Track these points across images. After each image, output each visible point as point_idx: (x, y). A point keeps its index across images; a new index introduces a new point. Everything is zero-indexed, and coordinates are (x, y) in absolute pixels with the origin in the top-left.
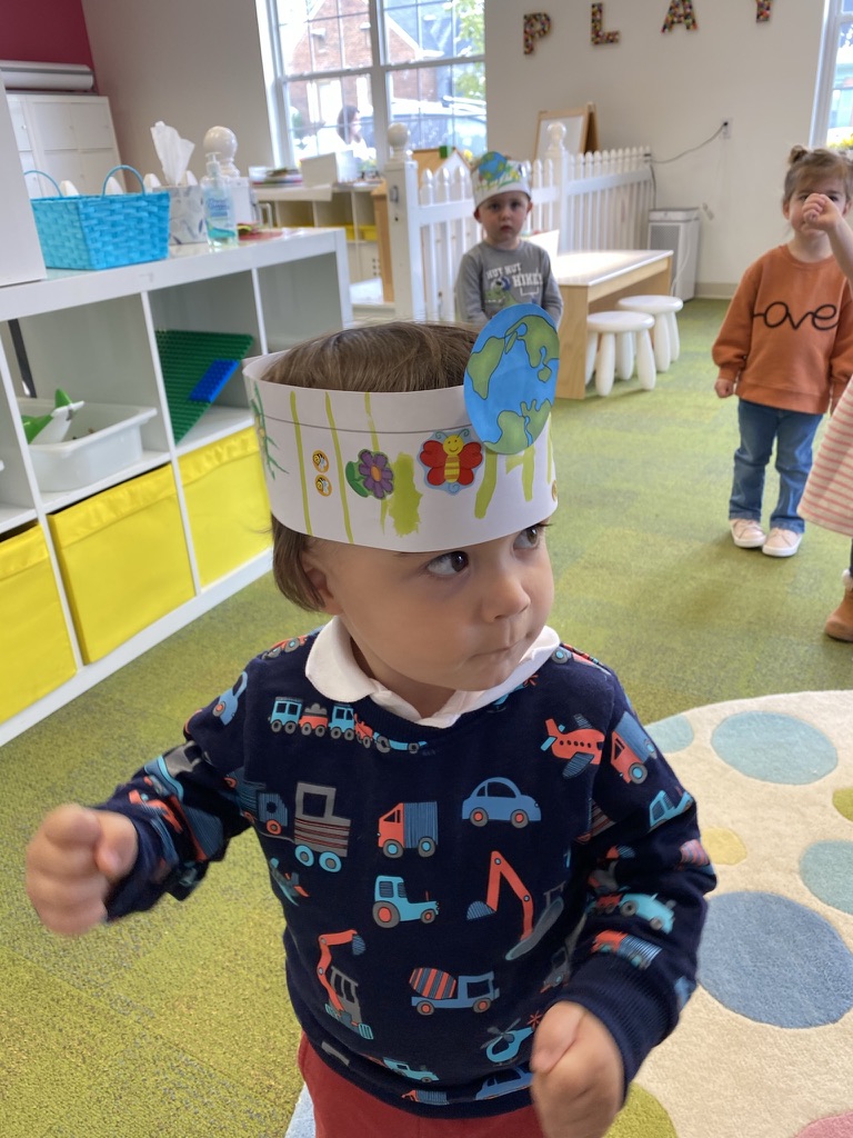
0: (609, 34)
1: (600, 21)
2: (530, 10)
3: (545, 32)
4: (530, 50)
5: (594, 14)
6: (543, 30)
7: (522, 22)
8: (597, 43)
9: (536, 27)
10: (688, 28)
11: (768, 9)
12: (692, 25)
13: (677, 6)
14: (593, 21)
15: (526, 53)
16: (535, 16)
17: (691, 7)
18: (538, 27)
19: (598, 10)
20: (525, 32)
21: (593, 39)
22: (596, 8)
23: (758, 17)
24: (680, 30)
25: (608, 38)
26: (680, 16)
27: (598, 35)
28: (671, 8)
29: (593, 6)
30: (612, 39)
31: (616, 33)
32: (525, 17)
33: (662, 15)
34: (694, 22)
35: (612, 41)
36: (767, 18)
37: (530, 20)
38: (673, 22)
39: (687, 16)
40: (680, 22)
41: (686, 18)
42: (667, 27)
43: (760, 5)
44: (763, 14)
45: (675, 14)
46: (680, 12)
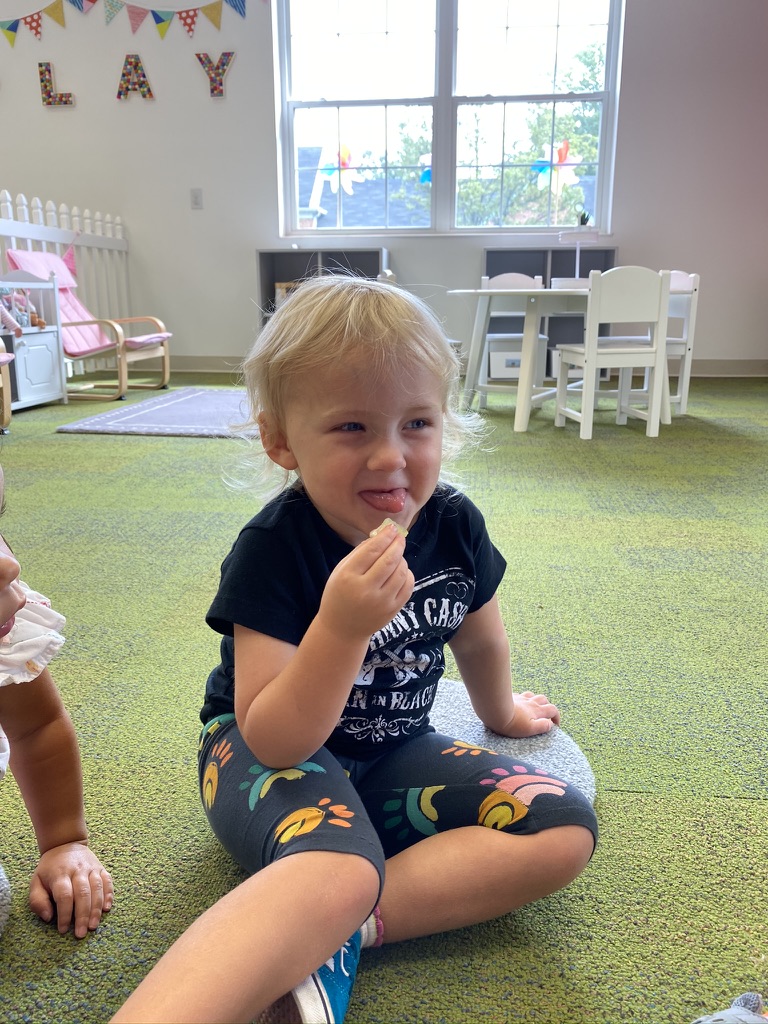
0: (62, 96)
1: (49, 81)
5: (41, 73)
8: (49, 103)
10: (144, 96)
11: (221, 84)
12: (148, 94)
13: (129, 74)
14: (42, 81)
17: (144, 76)
19: (45, 70)
21: (44, 100)
22: (44, 68)
23: (212, 91)
24: (136, 98)
25: (61, 100)
26: (135, 84)
27: (50, 96)
28: (124, 75)
29: (40, 65)
30: (65, 100)
31: (69, 95)
33: (115, 81)
34: (149, 90)
35: (66, 103)
36: (221, 92)
38: (128, 89)
39: (142, 84)
40: (135, 90)
41: (141, 86)
42: (122, 93)
43: (212, 80)
44: (216, 89)
45: (128, 81)
46: (134, 80)
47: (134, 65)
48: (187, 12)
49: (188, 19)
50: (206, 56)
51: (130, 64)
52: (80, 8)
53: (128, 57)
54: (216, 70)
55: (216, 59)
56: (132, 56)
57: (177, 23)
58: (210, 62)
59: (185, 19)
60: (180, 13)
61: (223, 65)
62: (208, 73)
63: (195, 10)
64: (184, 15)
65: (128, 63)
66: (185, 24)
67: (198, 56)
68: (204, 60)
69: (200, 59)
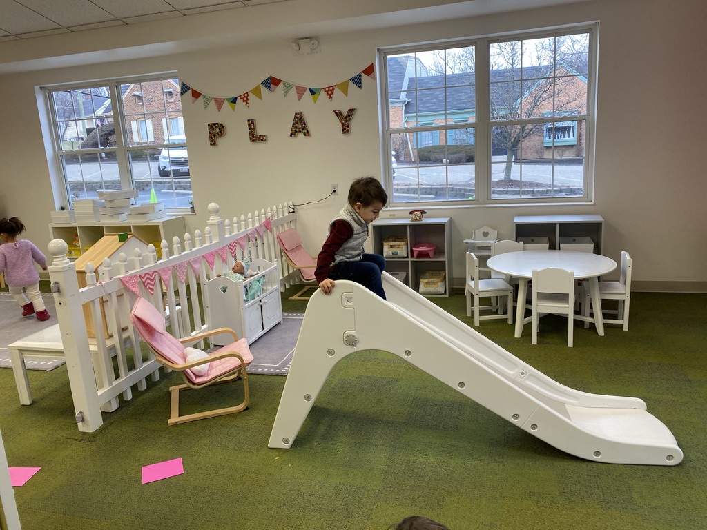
0: (260, 136)
1: (253, 129)
2: (211, 122)
3: (222, 134)
4: (213, 143)
5: (249, 125)
6: (221, 132)
7: (207, 127)
8: (253, 141)
9: (216, 132)
10: (305, 135)
11: (348, 126)
12: (307, 133)
13: (297, 123)
14: (249, 129)
15: (211, 144)
16: (214, 124)
17: (305, 124)
18: (218, 130)
19: (251, 124)
20: (210, 133)
21: (250, 139)
22: (251, 122)
23: (343, 130)
24: (300, 136)
25: (259, 139)
26: (300, 128)
27: (254, 137)
28: (294, 124)
29: (249, 121)
30: (262, 139)
31: (264, 136)
32: (209, 125)
33: (290, 127)
34: (308, 131)
35: (262, 140)
36: (348, 130)
37: (212, 126)
38: (296, 131)
39: (303, 128)
40: (300, 131)
41: (303, 130)
42: (293, 134)
43: (343, 124)
44: (346, 129)
45: (296, 127)
46: (300, 126)
47: (299, 118)
48: (329, 88)
49: (330, 92)
50: (340, 112)
51: (297, 118)
52: (270, 89)
53: (296, 114)
54: (345, 120)
55: (345, 113)
56: (298, 114)
57: (323, 94)
58: (342, 114)
59: (327, 92)
60: (325, 89)
61: (349, 116)
62: (340, 121)
63: (333, 87)
64: (327, 89)
65: (296, 117)
66: (328, 94)
67: (335, 112)
68: (338, 114)
69: (336, 113)
